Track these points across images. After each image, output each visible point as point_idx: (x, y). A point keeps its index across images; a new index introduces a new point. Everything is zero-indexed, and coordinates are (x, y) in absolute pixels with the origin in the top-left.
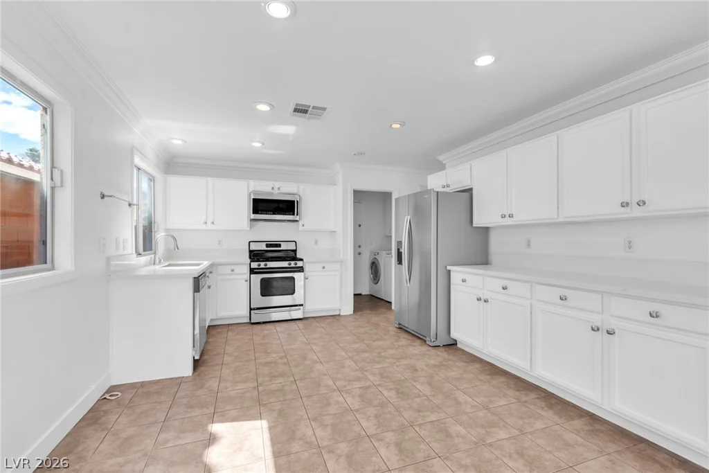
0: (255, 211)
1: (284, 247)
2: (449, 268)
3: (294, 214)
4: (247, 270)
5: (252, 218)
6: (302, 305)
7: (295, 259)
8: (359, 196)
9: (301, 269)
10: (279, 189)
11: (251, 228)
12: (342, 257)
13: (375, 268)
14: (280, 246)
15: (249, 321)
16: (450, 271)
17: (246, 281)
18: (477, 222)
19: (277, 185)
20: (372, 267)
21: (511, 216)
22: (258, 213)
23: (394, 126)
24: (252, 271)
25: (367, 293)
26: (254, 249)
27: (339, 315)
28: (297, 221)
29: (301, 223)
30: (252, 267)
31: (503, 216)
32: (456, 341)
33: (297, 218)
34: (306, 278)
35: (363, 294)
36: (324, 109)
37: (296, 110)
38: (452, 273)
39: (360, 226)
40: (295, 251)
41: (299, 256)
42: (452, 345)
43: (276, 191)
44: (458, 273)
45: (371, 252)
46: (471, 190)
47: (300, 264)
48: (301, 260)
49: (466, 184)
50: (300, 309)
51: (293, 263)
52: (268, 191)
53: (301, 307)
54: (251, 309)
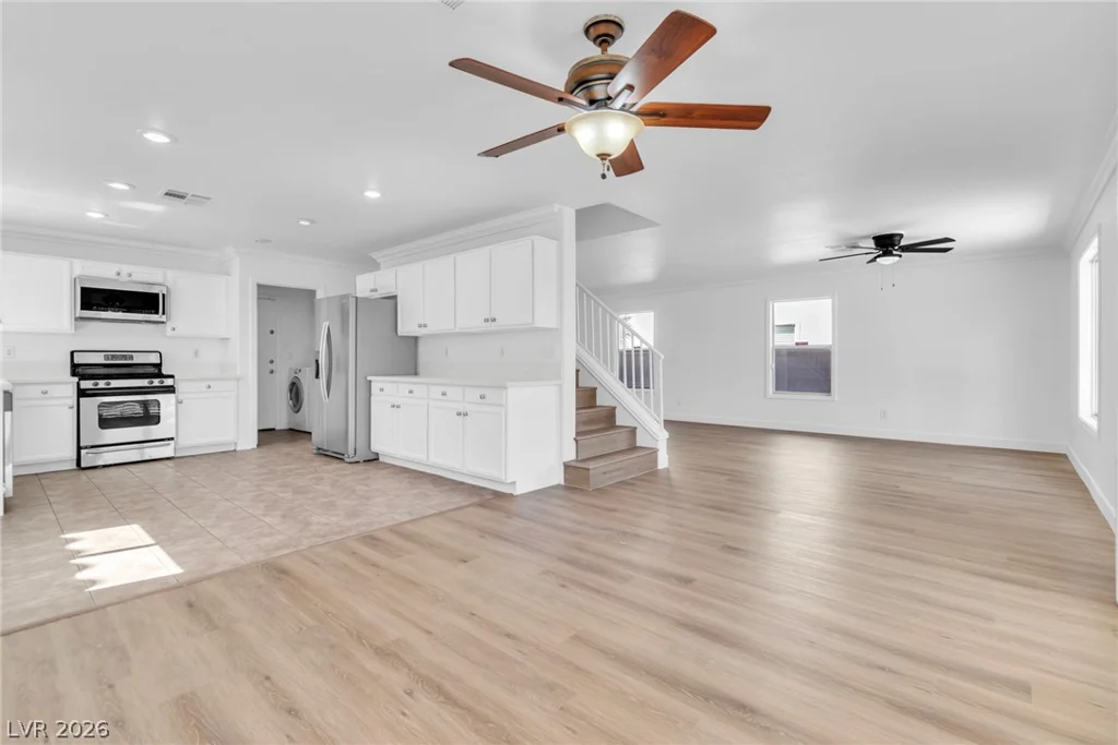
0: (86, 305)
1: (138, 359)
2: (369, 378)
3: (157, 313)
4: (72, 391)
5: (78, 315)
6: (172, 439)
7: (160, 375)
8: (266, 293)
9: (171, 390)
10: (130, 275)
11: (76, 328)
12: (238, 373)
13: (295, 391)
14: (131, 358)
15: (75, 467)
16: (370, 381)
17: (72, 408)
18: (402, 331)
19: (126, 269)
20: (291, 391)
21: (425, 326)
22: (90, 308)
23: (302, 223)
24: (82, 393)
25: (284, 427)
26: (80, 362)
27: (235, 450)
28: (163, 322)
29: (169, 326)
30: (82, 387)
31: (420, 326)
32: (377, 454)
33: (164, 318)
34: (179, 402)
35: (277, 428)
36: (209, 199)
37: (167, 194)
38: (373, 384)
39: (272, 332)
40: (159, 366)
41: (164, 372)
42: (374, 459)
43: (124, 278)
44: (378, 383)
45: (291, 369)
46: (394, 297)
47: (168, 382)
48: (172, 377)
49: (391, 291)
50: (169, 444)
51: (156, 382)
52: (110, 277)
53: (172, 442)
54: (79, 448)
